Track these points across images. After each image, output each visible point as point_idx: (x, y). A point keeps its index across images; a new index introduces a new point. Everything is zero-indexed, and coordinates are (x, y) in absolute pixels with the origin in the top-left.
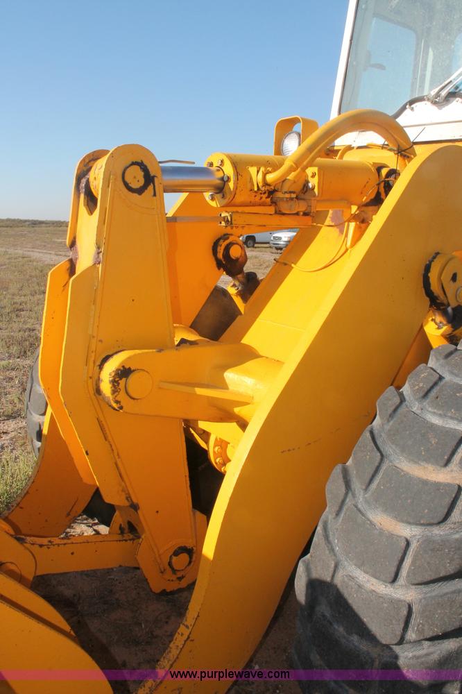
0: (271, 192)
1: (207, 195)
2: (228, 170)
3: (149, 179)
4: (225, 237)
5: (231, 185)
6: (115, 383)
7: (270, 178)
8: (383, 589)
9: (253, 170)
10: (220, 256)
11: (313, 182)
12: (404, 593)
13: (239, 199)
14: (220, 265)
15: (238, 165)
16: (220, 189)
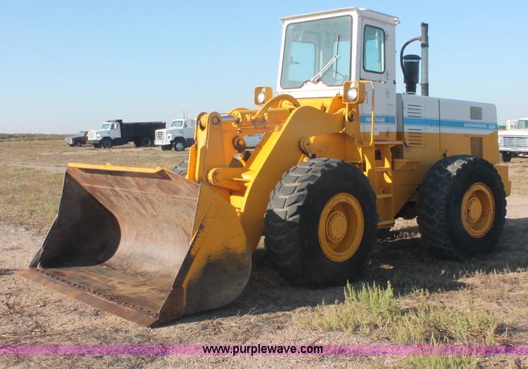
0: (254, 122)
1: (233, 124)
2: (240, 116)
3: (219, 121)
4: (237, 137)
5: (241, 121)
6: (213, 177)
7: (253, 118)
8: (282, 210)
9: (247, 116)
10: (236, 144)
11: (266, 118)
12: (286, 209)
13: (243, 124)
14: (235, 148)
15: (243, 115)
16: (238, 122)
